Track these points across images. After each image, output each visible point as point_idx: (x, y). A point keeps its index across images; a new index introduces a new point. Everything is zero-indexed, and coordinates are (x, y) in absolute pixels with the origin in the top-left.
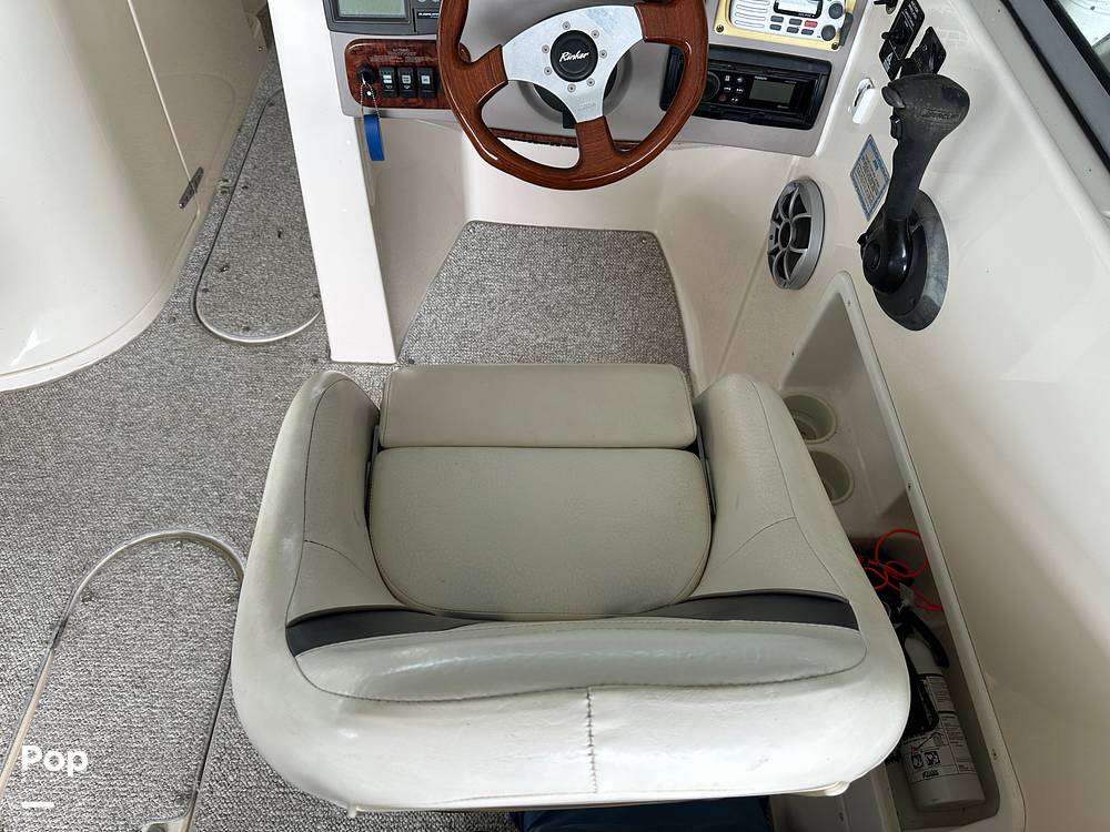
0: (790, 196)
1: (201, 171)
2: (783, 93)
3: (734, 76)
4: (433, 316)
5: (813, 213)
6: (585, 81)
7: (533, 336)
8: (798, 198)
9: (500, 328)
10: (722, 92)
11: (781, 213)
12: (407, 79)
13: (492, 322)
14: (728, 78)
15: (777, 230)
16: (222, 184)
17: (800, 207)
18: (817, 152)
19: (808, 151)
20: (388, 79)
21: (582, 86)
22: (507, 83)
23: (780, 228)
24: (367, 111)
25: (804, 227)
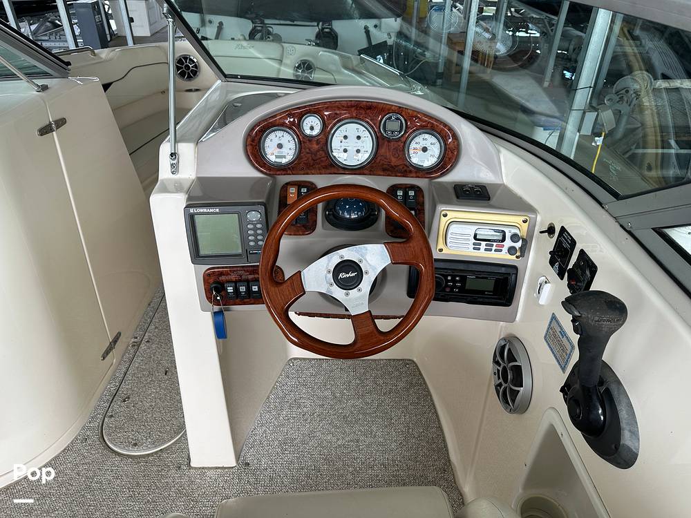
0: (503, 348)
1: (119, 334)
2: (489, 285)
3: (454, 277)
4: (264, 428)
5: (521, 362)
6: (356, 289)
7: (334, 439)
8: (509, 350)
9: (311, 435)
10: (447, 286)
11: (498, 358)
12: (242, 289)
13: (305, 430)
14: (449, 278)
15: (498, 370)
16: (133, 340)
17: (512, 358)
18: (517, 319)
19: (512, 319)
20: (230, 289)
21: (353, 292)
22: (305, 293)
23: (500, 369)
24: (216, 308)
25: (518, 371)
